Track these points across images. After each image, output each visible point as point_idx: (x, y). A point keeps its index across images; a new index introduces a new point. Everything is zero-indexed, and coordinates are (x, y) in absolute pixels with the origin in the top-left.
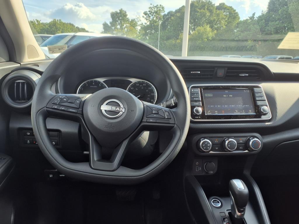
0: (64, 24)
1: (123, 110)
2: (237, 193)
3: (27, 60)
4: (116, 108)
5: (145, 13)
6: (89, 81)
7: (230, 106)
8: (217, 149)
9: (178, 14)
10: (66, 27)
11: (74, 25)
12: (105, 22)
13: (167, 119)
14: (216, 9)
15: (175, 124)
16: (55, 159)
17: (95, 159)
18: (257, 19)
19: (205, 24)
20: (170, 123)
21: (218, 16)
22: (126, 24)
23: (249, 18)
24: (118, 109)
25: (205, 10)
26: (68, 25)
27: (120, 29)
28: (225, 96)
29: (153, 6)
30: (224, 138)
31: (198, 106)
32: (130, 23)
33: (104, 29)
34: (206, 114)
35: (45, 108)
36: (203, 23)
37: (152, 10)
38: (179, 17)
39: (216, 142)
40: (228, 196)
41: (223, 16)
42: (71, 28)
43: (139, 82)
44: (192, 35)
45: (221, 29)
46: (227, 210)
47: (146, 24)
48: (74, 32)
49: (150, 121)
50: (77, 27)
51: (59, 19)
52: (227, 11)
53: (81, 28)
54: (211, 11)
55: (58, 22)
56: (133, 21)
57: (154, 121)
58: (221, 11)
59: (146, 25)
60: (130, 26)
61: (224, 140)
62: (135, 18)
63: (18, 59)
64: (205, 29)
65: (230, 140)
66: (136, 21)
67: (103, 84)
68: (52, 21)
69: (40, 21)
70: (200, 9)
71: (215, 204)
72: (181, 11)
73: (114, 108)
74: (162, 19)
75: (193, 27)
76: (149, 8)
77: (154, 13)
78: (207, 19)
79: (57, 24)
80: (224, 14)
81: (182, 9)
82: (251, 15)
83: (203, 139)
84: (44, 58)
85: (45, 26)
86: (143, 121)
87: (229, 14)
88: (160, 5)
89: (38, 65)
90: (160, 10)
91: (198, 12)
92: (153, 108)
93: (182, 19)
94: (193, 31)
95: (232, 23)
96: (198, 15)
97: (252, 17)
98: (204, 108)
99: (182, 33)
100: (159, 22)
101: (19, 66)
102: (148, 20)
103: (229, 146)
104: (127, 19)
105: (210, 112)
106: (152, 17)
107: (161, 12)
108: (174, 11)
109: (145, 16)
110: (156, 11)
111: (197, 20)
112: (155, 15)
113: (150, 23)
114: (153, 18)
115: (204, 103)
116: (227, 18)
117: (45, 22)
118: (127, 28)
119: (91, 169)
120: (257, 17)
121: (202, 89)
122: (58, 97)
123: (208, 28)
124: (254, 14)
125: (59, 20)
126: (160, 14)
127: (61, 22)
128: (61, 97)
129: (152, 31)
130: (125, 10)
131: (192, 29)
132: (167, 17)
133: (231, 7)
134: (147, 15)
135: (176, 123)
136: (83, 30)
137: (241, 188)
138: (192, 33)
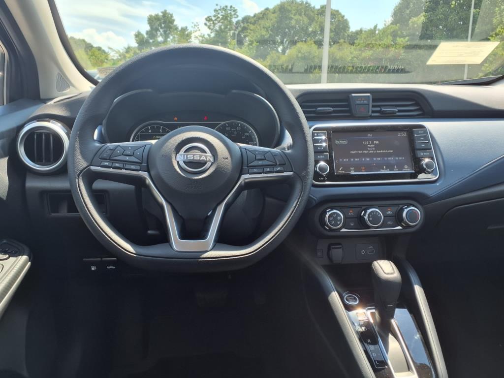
5: (209, 19)
12: (138, 31)
14: (317, 14)
22: (172, 34)
25: (301, 15)
27: (162, 43)
29: (219, 8)
32: (179, 33)
37: (219, 14)
54: (310, 17)
56: (184, 30)
59: (209, 38)
60: (179, 37)
66: (189, 30)
70: (295, 15)
76: (214, 11)
88: (231, 7)
90: (231, 13)
102: (213, 29)
104: (174, 27)
106: (218, 25)
107: (233, 17)
109: (208, 24)
110: (225, 16)
112: (222, 22)
113: (216, 34)
126: (231, 20)
130: (171, 13)
133: (337, 11)
134: (212, 22)
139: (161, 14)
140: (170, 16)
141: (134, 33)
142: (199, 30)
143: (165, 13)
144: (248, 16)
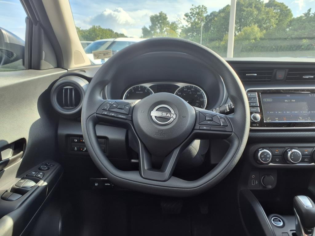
0: (103, 30)
1: (174, 117)
2: (303, 211)
3: (74, 66)
4: (167, 114)
5: (186, 15)
6: (135, 87)
7: (293, 112)
8: (277, 160)
9: (222, 14)
10: (106, 34)
11: (113, 31)
12: (144, 26)
13: (222, 126)
14: (265, 7)
15: (232, 132)
16: (105, 167)
17: (146, 168)
18: (313, 16)
19: (252, 24)
20: (227, 130)
21: (267, 14)
22: (165, 27)
23: (303, 15)
24: (168, 115)
25: (252, 8)
26: (107, 31)
27: (159, 33)
28: (287, 101)
29: (194, 7)
30: (287, 148)
31: (256, 113)
32: (170, 26)
33: (143, 34)
34: (265, 122)
35: (95, 114)
36: (250, 23)
37: (194, 11)
38: (223, 17)
39: (276, 152)
40: (293, 214)
41: (273, 14)
42: (110, 33)
43: (187, 87)
44: (237, 36)
45: (271, 28)
46: (291, 231)
47: (187, 26)
48: (113, 38)
49: (204, 128)
50: (116, 33)
51: (98, 25)
52: (278, 8)
53: (120, 34)
54: (259, 9)
55: (98, 28)
56: (173, 23)
57: (208, 128)
58: (271, 8)
59: (187, 28)
60: (170, 29)
61: (286, 151)
62: (176, 21)
63: (65, 65)
64: (252, 29)
65: (293, 150)
66: (176, 24)
67: (149, 90)
68: (91, 28)
69: (80, 28)
70: (247, 7)
71: (276, 222)
72: (226, 11)
73: (164, 114)
74: (205, 21)
75: (238, 28)
76: (191, 9)
77: (195, 14)
78: (254, 18)
79: (96, 30)
80: (274, 11)
81: (226, 9)
82: (306, 12)
83: (261, 149)
84: (90, 64)
85: (85, 33)
86: (195, 128)
87: (280, 11)
88: (203, 6)
89: (85, 71)
90: (203, 10)
91: (244, 11)
92: (207, 115)
93: (226, 19)
94: (238, 32)
95: (284, 20)
96: (244, 14)
97: (308, 13)
98: (263, 114)
99: (226, 35)
100: (201, 24)
101: (66, 72)
102: (190, 22)
103: (292, 157)
104: (167, 23)
105: (269, 119)
106: (193, 19)
107: (203, 13)
108: (217, 11)
109: (186, 18)
110: (198, 12)
111: (243, 20)
112: (196, 17)
113: (191, 25)
114: (195, 20)
115: (263, 109)
116: (278, 16)
117: (84, 29)
118: (166, 31)
119: (142, 178)
120: (313, 14)
121: (260, 93)
122: (108, 103)
123: (256, 28)
124: (310, 10)
125: (98, 27)
126: (202, 15)
127: (100, 28)
128: (110, 103)
129: (194, 34)
130: (165, 13)
131: (238, 30)
132: (210, 18)
133: (282, 4)
134: (188, 17)
135: (233, 130)
136: (122, 36)
137: (308, 206)
138: (237, 34)
139: (158, 14)
140: (164, 15)
141: (142, 28)
142: (181, 23)
143: (161, 14)
144: (214, 12)
